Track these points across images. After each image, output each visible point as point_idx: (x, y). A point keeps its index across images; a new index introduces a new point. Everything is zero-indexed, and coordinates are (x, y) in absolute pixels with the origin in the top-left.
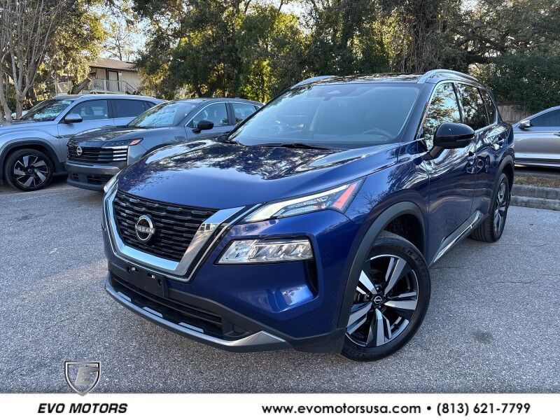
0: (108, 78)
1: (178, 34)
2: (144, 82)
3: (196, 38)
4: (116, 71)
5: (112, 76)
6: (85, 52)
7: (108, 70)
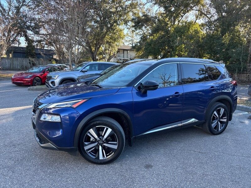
0: (124, 53)
1: (151, 35)
2: (136, 55)
3: (156, 36)
4: (127, 50)
5: (125, 52)
6: (116, 43)
7: (124, 50)
